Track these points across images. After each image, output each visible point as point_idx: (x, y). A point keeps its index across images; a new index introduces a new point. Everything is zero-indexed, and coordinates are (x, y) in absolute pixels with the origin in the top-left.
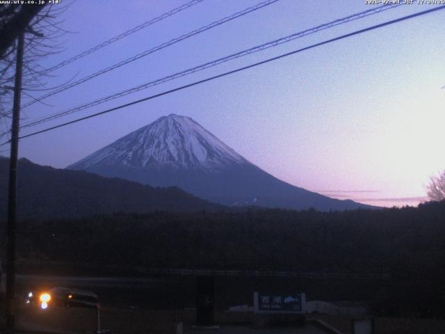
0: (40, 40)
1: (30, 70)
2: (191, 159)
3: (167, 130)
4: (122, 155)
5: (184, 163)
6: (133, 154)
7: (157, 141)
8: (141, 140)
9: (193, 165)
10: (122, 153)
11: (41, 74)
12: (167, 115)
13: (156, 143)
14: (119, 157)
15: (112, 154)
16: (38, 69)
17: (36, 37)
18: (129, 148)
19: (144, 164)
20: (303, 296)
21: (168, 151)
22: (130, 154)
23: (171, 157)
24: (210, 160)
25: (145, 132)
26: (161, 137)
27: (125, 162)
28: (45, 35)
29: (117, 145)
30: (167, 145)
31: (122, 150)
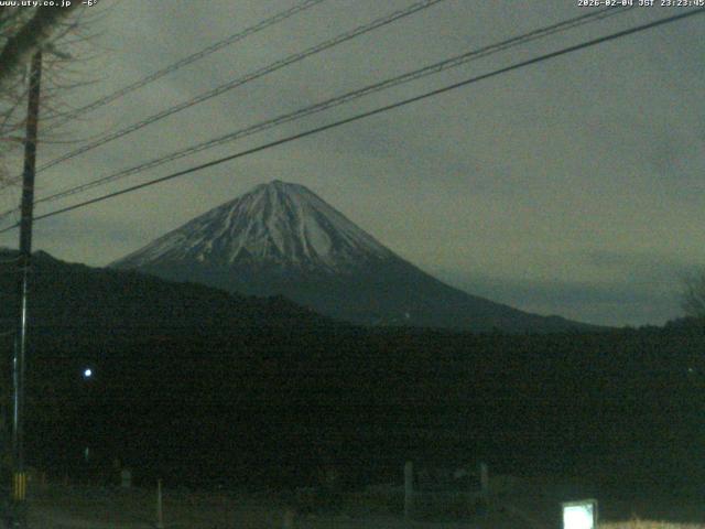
0: (66, 64)
1: (51, 110)
2: (306, 251)
3: (268, 206)
4: (196, 246)
5: (294, 258)
6: (213, 245)
7: (252, 222)
8: (228, 222)
9: (309, 262)
10: (197, 243)
11: (68, 117)
12: (267, 182)
13: (250, 228)
14: (191, 249)
15: (181, 243)
16: (64, 109)
17: (60, 59)
18: (209, 234)
19: (232, 260)
20: (484, 468)
21: (270, 239)
22: (210, 245)
23: (274, 249)
24: (335, 252)
25: (233, 208)
26: (259, 216)
27: (201, 257)
28: (74, 55)
29: (188, 230)
30: (267, 229)
31: (197, 237)
